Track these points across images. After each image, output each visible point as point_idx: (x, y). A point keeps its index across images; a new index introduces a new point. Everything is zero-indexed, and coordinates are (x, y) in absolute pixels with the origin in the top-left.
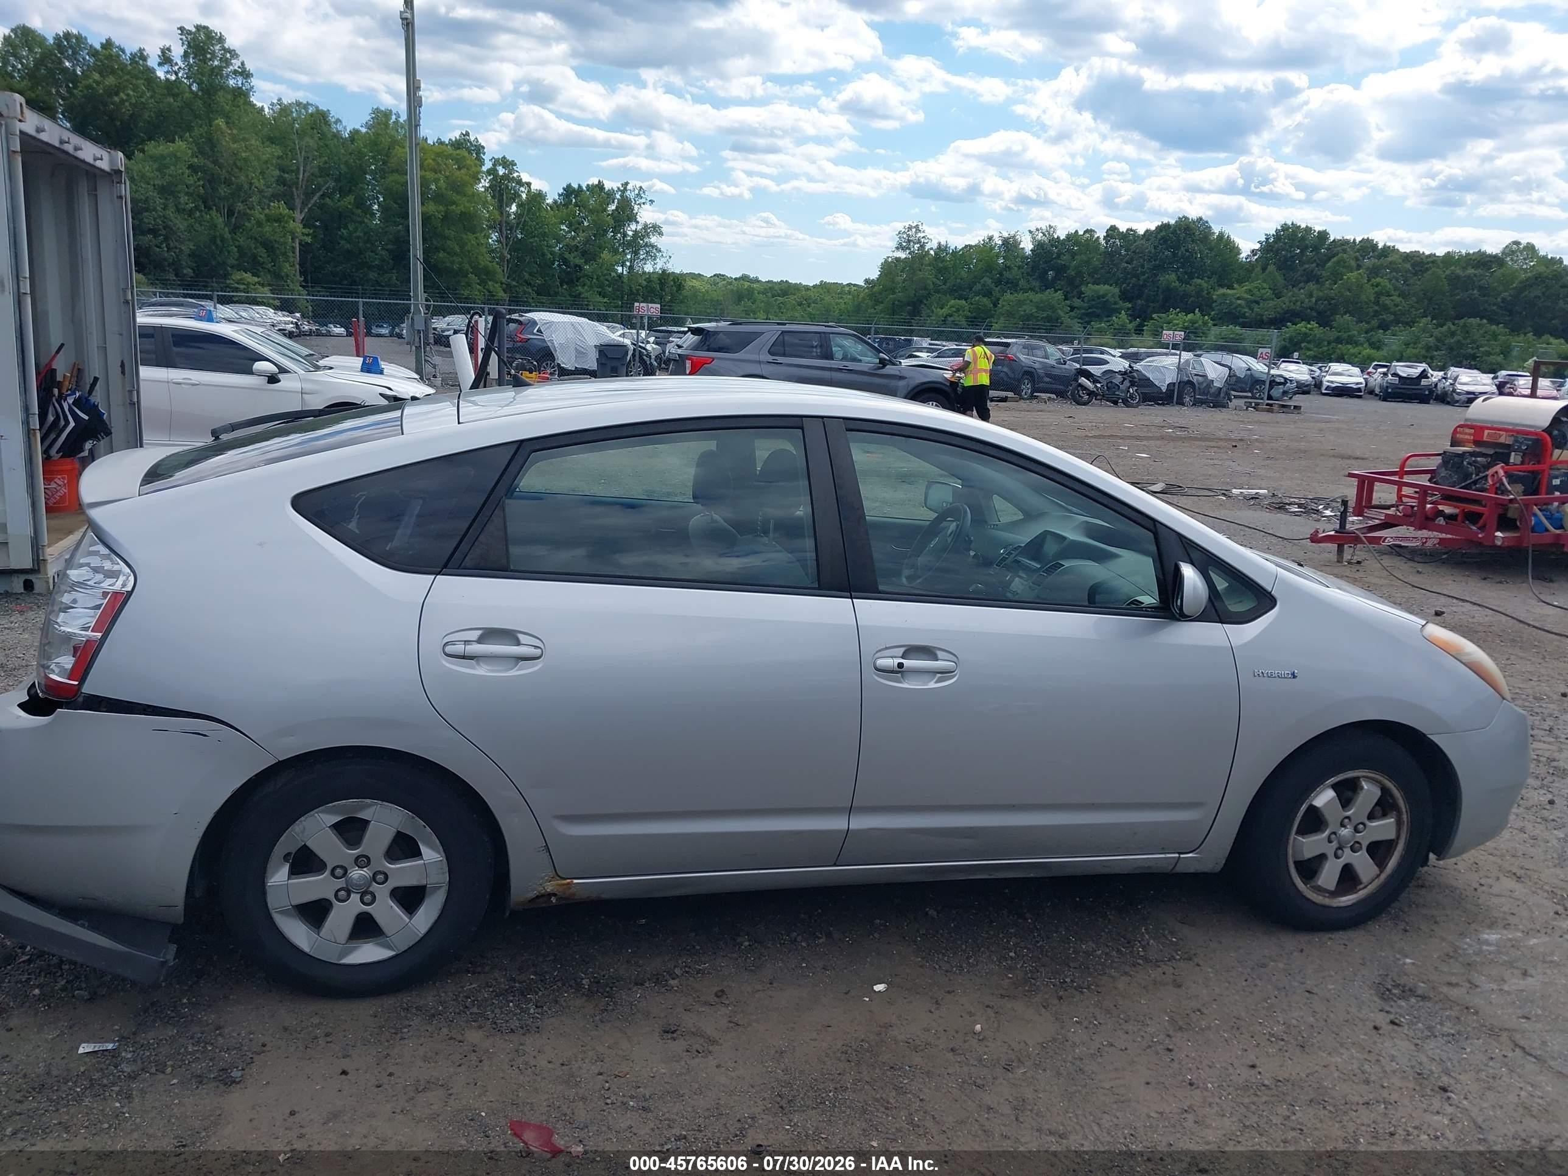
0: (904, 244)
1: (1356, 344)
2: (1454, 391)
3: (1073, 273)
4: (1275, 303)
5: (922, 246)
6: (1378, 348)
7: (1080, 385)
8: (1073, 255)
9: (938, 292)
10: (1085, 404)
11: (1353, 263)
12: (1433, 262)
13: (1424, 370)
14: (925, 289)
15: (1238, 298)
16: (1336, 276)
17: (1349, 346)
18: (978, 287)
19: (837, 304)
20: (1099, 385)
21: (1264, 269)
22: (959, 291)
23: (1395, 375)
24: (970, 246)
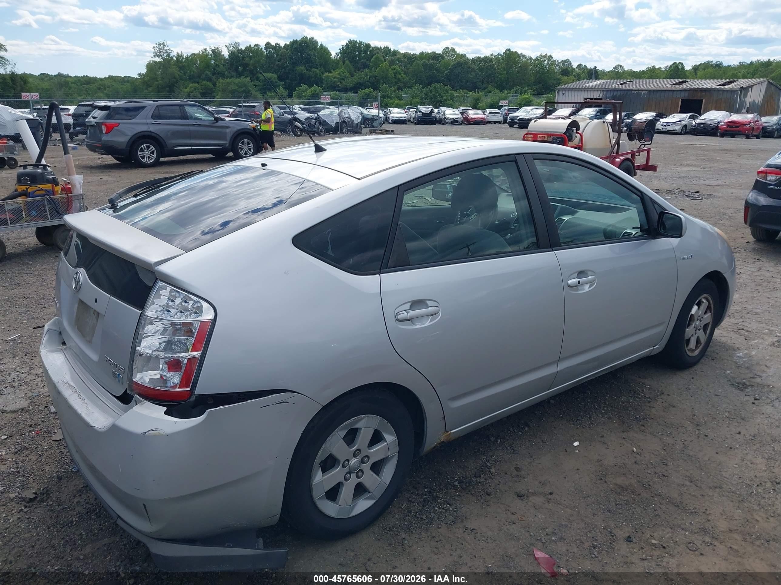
0: (158, 53)
1: (391, 98)
2: (445, 118)
3: (252, 67)
4: (351, 79)
5: (168, 55)
6: (400, 100)
7: (296, 126)
8: (250, 58)
9: (181, 79)
10: (299, 136)
11: (382, 59)
12: (415, 57)
13: (432, 109)
14: (175, 78)
15: (335, 78)
16: (377, 65)
17: (389, 99)
18: (203, 76)
19: (122, 88)
20: (305, 126)
21: (344, 62)
22: (192, 78)
23: (420, 112)
24: (194, 54)
